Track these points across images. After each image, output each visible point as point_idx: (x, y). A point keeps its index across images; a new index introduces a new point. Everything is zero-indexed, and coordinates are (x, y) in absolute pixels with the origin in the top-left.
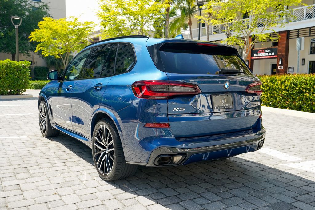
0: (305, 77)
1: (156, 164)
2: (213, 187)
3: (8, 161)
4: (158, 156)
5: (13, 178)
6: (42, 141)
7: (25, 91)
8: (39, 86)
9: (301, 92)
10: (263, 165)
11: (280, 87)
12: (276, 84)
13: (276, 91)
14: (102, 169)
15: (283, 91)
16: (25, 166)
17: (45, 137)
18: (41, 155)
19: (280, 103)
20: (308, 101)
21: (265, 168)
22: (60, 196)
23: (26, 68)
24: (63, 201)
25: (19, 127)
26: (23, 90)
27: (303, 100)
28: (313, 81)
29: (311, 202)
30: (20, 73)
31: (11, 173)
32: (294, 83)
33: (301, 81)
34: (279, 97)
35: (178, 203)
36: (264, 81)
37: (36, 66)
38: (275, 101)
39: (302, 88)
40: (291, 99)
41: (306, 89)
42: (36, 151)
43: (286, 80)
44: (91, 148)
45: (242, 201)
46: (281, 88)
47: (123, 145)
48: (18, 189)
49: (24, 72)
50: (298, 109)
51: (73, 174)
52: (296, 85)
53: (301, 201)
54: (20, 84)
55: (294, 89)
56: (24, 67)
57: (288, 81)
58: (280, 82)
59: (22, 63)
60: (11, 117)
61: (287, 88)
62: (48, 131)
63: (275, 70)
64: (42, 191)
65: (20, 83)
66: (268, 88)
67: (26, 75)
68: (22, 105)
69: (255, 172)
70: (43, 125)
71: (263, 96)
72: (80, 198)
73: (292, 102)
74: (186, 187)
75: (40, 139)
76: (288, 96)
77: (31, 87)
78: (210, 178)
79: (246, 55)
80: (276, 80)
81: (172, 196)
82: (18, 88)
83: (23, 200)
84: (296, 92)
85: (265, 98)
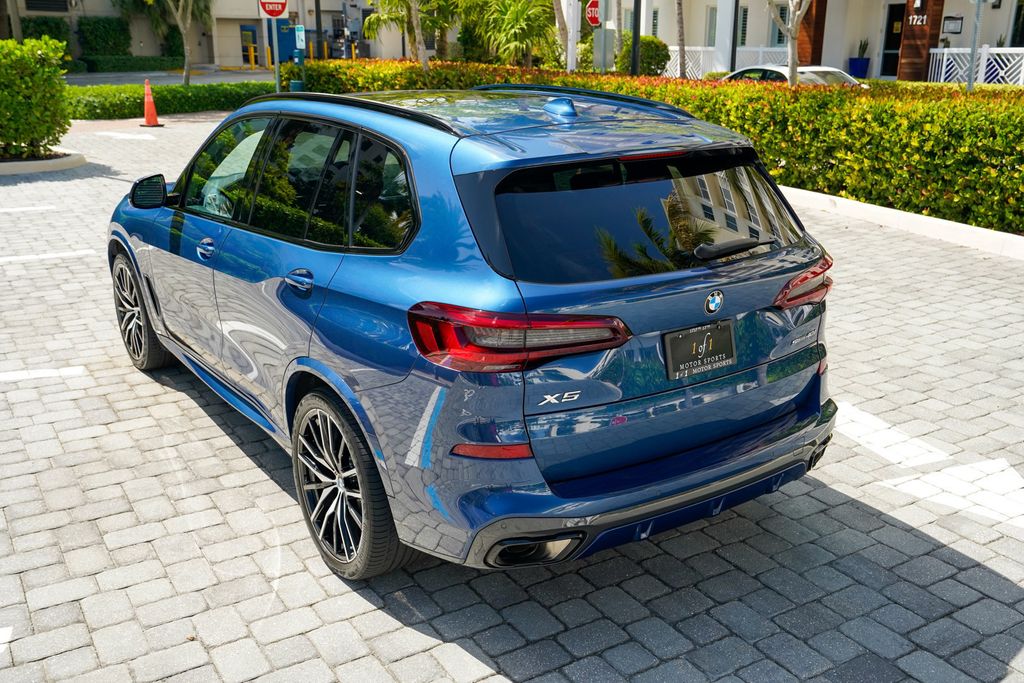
0: (991, 111)
1: (491, 562)
2: (666, 595)
3: (34, 493)
4: (500, 543)
5: (58, 570)
6: (132, 387)
7: (56, 141)
8: (102, 109)
9: (971, 161)
10: (824, 486)
11: (905, 141)
12: (893, 130)
13: (892, 154)
14: (328, 535)
15: (913, 155)
16: (89, 512)
17: (144, 371)
18: (135, 458)
19: (903, 191)
20: (994, 194)
21: (831, 501)
22: (207, 648)
23: (50, 65)
24: (217, 672)
25: (53, 322)
26: (51, 138)
27: (976, 190)
28: (1016, 127)
29: (956, 653)
30: (30, 84)
31: (49, 549)
32: (950, 131)
33: (975, 123)
34: (899, 172)
35: (560, 669)
36: (854, 118)
37: (81, 13)
38: (885, 185)
39: (978, 148)
40: (940, 182)
41: (990, 152)
42: (117, 440)
43: (927, 115)
44: (291, 454)
45: (749, 654)
46: (907, 145)
47: (389, 491)
48: (79, 622)
49: (46, 80)
50: (959, 213)
51: (240, 548)
52: (959, 136)
53: (926, 650)
54: (36, 120)
55: (952, 151)
56: (44, 60)
57: (932, 122)
58: (905, 123)
59: (35, 49)
60: (24, 272)
61: (927, 147)
62: (150, 355)
63: (897, 26)
64: (150, 627)
65: (38, 118)
66: (866, 139)
67: (53, 88)
68: (53, 207)
69: (799, 520)
70: (131, 330)
71: (849, 167)
72: (267, 657)
73: (941, 192)
74: (584, 597)
75: (127, 378)
76: (928, 172)
77: (75, 112)
78: (660, 552)
79: (798, 13)
80: (892, 116)
81: (543, 639)
82: (31, 136)
83: (95, 669)
84: (957, 162)
85: (856, 173)
